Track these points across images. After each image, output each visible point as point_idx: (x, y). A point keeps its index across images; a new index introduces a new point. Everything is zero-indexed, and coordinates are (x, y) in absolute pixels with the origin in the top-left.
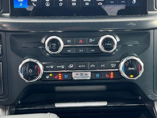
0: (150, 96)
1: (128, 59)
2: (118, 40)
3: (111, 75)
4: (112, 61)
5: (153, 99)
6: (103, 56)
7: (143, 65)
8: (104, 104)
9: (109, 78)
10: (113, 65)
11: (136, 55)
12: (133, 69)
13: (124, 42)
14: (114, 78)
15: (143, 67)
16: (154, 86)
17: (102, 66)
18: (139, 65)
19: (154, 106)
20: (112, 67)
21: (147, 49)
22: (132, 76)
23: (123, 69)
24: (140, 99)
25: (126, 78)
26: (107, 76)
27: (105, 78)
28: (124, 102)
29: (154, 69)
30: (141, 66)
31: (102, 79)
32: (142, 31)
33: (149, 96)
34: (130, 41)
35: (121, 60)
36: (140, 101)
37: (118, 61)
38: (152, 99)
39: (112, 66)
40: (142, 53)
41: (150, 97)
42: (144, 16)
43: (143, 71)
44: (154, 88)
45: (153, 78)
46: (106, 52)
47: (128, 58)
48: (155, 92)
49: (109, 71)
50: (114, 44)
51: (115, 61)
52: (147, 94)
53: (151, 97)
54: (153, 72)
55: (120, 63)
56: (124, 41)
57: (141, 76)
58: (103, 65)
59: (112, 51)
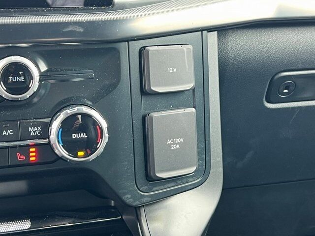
0: (129, 196)
1: (68, 114)
2: (44, 67)
3: (31, 154)
4: (32, 121)
5: (137, 203)
6: (6, 108)
7: (107, 126)
8: (24, 225)
9: (25, 163)
10: (34, 131)
11: (91, 103)
12: (82, 135)
13: (57, 73)
14: (39, 161)
15: (105, 130)
16: (137, 174)
17: (5, 132)
18: (98, 127)
19: (138, 219)
20: (32, 134)
21: (115, 87)
22: (81, 153)
23: (58, 138)
24: (113, 205)
25: (68, 159)
26: (21, 158)
27: (14, 164)
28: (72, 217)
29: (135, 132)
30: (101, 129)
31: (9, 167)
32: (102, 46)
33: (126, 196)
34: (72, 70)
35: (54, 116)
36: (113, 210)
37: (47, 120)
38: (134, 204)
39: (31, 132)
40: (103, 97)
41: (128, 198)
42: (104, 10)
43: (107, 141)
44: (137, 177)
45: (132, 155)
46: (13, 98)
47: (69, 111)
48: (139, 187)
49: (23, 146)
50: (32, 78)
51: (38, 120)
52: (120, 192)
53: (131, 200)
54: (133, 139)
55: (50, 124)
56: (58, 71)
57: (103, 153)
58: (9, 131)
59: (28, 96)
